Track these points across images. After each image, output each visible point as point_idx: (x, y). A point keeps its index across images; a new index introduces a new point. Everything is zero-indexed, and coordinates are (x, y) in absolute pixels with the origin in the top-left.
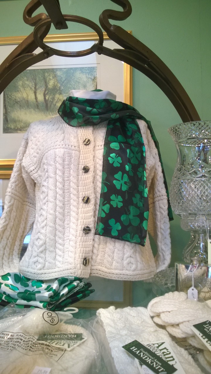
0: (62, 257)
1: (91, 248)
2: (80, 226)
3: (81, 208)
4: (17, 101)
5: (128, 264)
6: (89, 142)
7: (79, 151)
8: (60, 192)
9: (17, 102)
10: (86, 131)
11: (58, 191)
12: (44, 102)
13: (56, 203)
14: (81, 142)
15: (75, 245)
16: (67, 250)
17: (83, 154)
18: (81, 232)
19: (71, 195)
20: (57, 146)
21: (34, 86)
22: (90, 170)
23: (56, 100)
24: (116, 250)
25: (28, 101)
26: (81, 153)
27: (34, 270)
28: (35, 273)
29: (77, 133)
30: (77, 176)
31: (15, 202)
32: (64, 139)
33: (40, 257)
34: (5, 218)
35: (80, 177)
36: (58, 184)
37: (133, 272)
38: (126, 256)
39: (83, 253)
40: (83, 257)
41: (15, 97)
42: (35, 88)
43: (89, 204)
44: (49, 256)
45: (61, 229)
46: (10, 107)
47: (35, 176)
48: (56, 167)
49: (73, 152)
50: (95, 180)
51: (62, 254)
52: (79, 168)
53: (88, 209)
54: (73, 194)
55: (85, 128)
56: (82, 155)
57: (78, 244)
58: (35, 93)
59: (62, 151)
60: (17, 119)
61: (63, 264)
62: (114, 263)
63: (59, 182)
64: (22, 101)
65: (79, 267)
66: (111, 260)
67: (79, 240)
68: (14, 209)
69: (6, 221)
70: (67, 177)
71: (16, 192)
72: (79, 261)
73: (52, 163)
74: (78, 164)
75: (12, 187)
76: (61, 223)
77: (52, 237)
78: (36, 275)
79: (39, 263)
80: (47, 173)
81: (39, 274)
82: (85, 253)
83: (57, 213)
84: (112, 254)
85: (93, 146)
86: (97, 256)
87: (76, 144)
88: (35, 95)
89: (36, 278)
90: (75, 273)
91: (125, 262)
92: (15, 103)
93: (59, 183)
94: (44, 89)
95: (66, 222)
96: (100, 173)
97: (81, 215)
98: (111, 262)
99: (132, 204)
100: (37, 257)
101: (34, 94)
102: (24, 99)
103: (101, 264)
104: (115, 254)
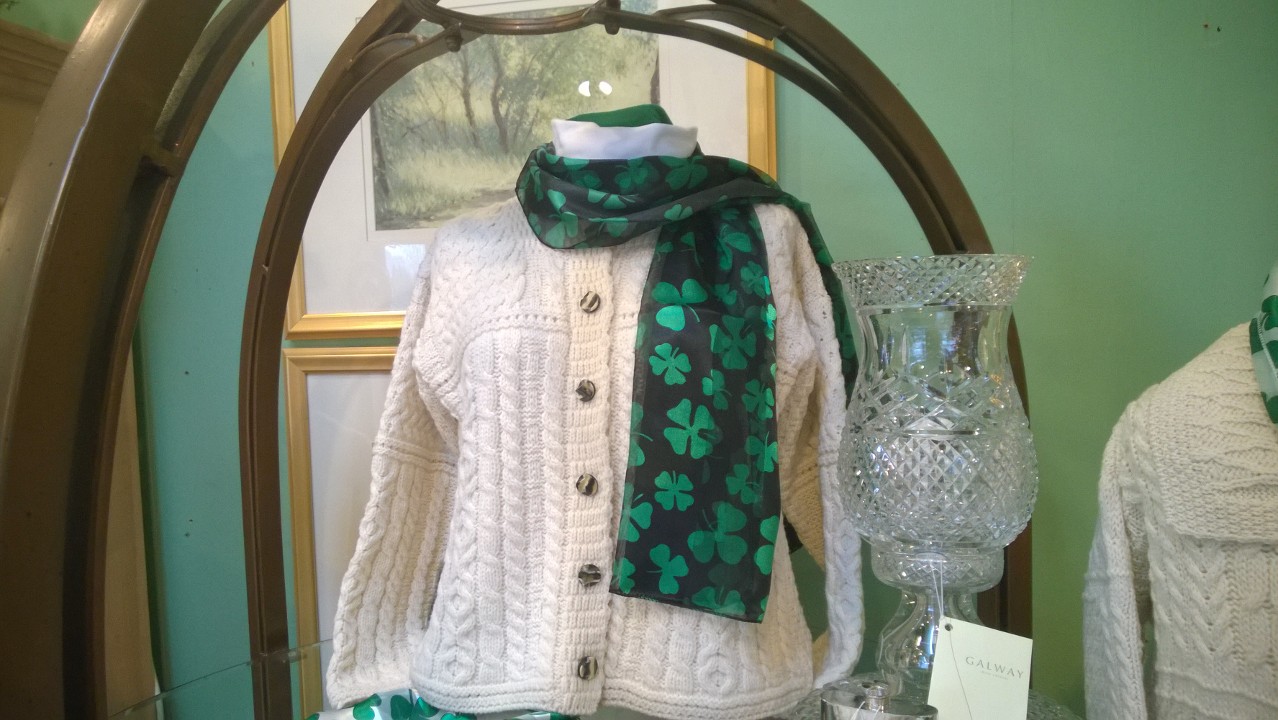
0: (524, 649)
1: (603, 628)
2: (570, 565)
3: (575, 510)
4: (411, 125)
5: (711, 675)
6: (596, 304)
7: (569, 334)
8: (511, 462)
9: (412, 130)
10: (590, 263)
11: (504, 460)
12: (495, 124)
13: (500, 493)
14: (574, 300)
15: (555, 618)
16: (536, 630)
17: (578, 342)
18: (572, 581)
19: (545, 468)
20: (503, 322)
21: (461, 73)
22: (599, 393)
23: (531, 117)
24: (673, 633)
25: (443, 123)
26: (574, 338)
27: (446, 686)
28: (448, 695)
29: (563, 269)
30: (560, 412)
31: (402, 472)
32: (523, 295)
33: (463, 648)
34: (374, 520)
35: (569, 413)
36: (505, 437)
37: (726, 700)
38: (704, 651)
39: (579, 643)
40: (579, 656)
41: (404, 114)
42: (465, 79)
43: (596, 497)
44: (487, 648)
45: (517, 569)
46: (391, 144)
47: (450, 398)
48: (498, 387)
49: (549, 337)
50: (614, 423)
51: (523, 640)
52: (565, 385)
53: (592, 511)
54: (551, 467)
55: (588, 255)
56: (577, 346)
57: (564, 615)
58: (466, 96)
59: (515, 335)
60: (414, 182)
61: (524, 670)
62: (667, 673)
63: (508, 432)
64: (426, 123)
65: (566, 686)
66: (659, 663)
67: (566, 606)
68: (401, 491)
69: (377, 528)
70: (530, 417)
71: (402, 443)
72: (565, 666)
73: (486, 375)
74: (565, 375)
75: (391, 429)
76: (517, 552)
77: (493, 594)
78: (452, 700)
79: (461, 664)
80: (473, 405)
81: (459, 697)
82: (585, 644)
83: (504, 525)
84: (662, 647)
85: (609, 316)
86: (621, 650)
87: (558, 311)
88: (467, 103)
89: (452, 709)
90: (553, 701)
91: (701, 671)
92: (405, 131)
93: (508, 436)
94: (492, 83)
95: (532, 549)
96: (625, 404)
97: (574, 529)
98: (661, 668)
99: (724, 496)
100: (455, 648)
101: (462, 101)
102: (432, 117)
103: (630, 673)
104: (672, 648)
